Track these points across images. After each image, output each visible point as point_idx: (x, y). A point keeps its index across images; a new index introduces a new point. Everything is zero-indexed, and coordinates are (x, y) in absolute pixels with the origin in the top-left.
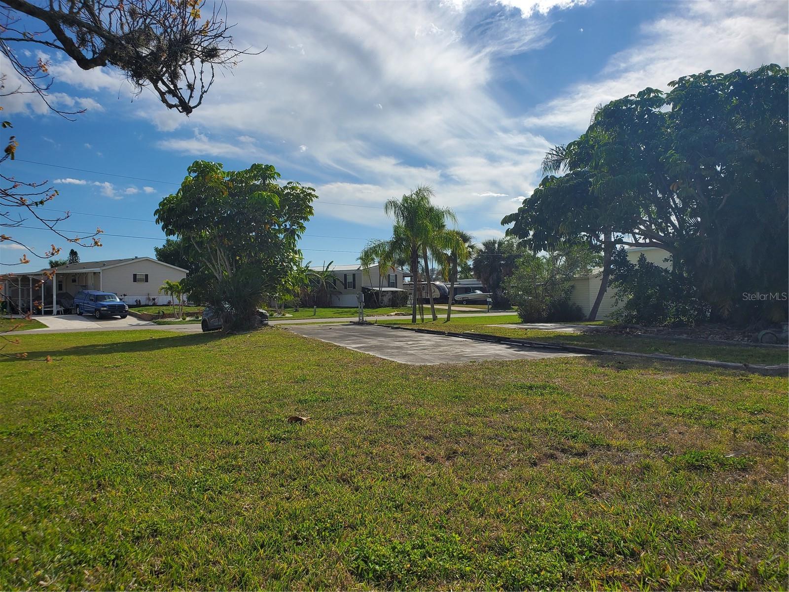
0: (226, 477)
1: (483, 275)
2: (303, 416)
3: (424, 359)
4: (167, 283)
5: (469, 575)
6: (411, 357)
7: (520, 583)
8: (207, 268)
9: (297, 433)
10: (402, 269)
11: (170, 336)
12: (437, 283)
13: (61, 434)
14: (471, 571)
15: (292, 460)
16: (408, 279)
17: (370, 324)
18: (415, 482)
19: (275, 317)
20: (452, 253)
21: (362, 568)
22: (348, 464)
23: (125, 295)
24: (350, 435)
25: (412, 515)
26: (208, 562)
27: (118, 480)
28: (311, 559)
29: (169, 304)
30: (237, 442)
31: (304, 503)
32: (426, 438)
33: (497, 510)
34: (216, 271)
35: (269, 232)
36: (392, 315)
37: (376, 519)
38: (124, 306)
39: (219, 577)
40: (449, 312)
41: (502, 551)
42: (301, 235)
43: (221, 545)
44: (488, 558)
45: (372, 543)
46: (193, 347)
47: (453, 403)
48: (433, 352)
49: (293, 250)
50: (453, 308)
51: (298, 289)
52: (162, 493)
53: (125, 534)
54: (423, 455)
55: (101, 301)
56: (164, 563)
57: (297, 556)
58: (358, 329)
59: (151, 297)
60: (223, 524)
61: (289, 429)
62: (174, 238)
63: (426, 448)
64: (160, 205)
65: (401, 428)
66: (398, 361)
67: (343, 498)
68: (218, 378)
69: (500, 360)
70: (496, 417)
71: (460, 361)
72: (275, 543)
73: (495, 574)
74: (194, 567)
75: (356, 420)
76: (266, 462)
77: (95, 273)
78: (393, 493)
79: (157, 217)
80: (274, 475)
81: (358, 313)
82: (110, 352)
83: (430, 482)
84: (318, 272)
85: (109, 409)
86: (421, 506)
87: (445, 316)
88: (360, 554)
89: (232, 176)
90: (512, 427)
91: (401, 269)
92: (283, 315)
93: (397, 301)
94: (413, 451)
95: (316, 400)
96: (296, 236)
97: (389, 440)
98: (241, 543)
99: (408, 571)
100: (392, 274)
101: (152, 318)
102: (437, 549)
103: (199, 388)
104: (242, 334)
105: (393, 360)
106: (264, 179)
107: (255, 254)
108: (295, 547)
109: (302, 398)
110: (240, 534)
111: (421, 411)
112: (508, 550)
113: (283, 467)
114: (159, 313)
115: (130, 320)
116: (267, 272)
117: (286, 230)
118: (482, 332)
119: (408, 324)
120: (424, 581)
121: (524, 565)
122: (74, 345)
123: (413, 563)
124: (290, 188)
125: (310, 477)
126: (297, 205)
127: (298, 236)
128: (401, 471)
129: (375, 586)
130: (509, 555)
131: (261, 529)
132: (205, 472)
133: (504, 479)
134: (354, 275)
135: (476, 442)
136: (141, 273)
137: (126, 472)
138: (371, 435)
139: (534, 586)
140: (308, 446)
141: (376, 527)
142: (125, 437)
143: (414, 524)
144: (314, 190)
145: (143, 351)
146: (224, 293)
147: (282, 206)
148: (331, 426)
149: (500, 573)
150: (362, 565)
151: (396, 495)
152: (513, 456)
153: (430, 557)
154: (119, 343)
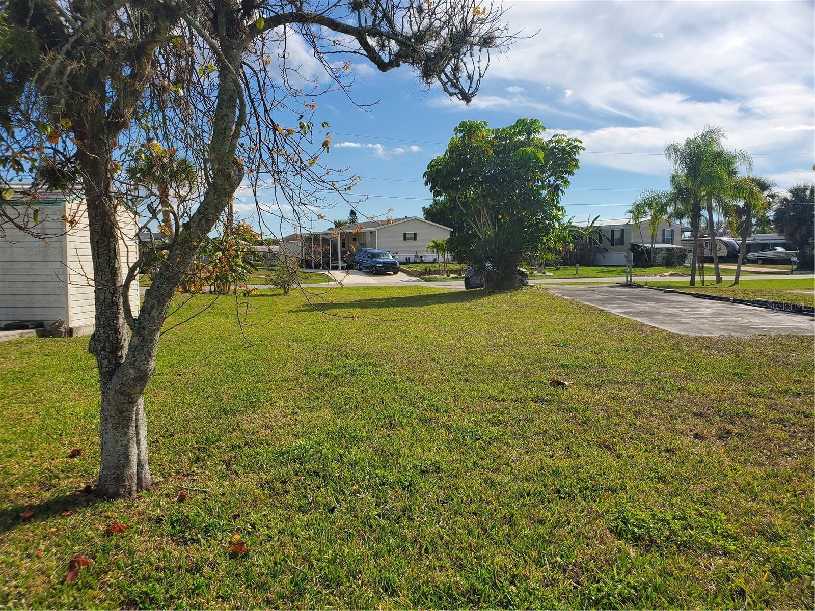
0: (495, 431)
1: (787, 229)
2: (565, 380)
3: (701, 329)
4: (434, 242)
5: (733, 554)
6: (686, 327)
7: (791, 571)
8: (471, 228)
9: (559, 397)
10: (681, 223)
11: (437, 293)
12: (725, 239)
13: (357, 378)
14: (735, 550)
15: (554, 422)
16: (687, 234)
17: (639, 286)
18: (680, 457)
19: (535, 276)
20: (746, 205)
21: (621, 529)
22: (611, 431)
23: (396, 253)
24: (613, 404)
25: (675, 488)
26: (482, 500)
27: (405, 421)
28: (573, 513)
29: (434, 262)
30: (502, 399)
31: (567, 462)
32: (695, 415)
33: (773, 496)
34: (479, 231)
35: (532, 189)
36: (665, 276)
37: (637, 487)
38: (396, 263)
39: (492, 514)
40: (738, 273)
41: (775, 538)
42: (565, 190)
43: (492, 488)
44: (756, 541)
45: (632, 507)
46: (458, 305)
47: (731, 380)
48: (713, 321)
49: (556, 206)
50: (743, 268)
51: (560, 247)
52: (441, 438)
53: (415, 467)
54: (691, 431)
55: (377, 258)
56: (447, 495)
57: (561, 508)
58: (625, 292)
59: (419, 255)
60: (493, 471)
61: (552, 392)
62: (440, 198)
63: (695, 425)
64: (428, 167)
65: (668, 402)
66: (670, 330)
67: (604, 463)
68: (482, 336)
69: (799, 335)
70: (784, 400)
71: (747, 333)
72: (540, 494)
73: (763, 558)
74: (471, 503)
75: (620, 390)
76: (531, 421)
77: (371, 232)
78: (656, 465)
79: (425, 179)
80: (537, 434)
81: (625, 272)
82: (387, 307)
83: (697, 460)
84: (582, 228)
85: (392, 359)
86: (685, 480)
87: (733, 278)
88: (619, 516)
89: (496, 134)
90: (803, 412)
91: (679, 223)
92: (544, 273)
93: (672, 260)
94: (680, 427)
95: (578, 366)
96: (560, 192)
97: (655, 413)
98: (510, 489)
99: (668, 538)
100: (668, 229)
101: (421, 275)
102: (699, 524)
103: (465, 345)
104: (503, 293)
105: (664, 328)
106: (529, 134)
107: (518, 213)
108: (558, 500)
109: (564, 362)
110: (509, 481)
111: (692, 387)
112: (782, 538)
113: (546, 427)
114: (426, 270)
115: (401, 276)
116: (528, 230)
117: (550, 186)
118: (779, 300)
119: (685, 287)
120: (684, 551)
121: (797, 555)
122: (357, 299)
123: (673, 532)
124: (555, 142)
125: (572, 439)
126: (562, 159)
127: (562, 191)
128: (666, 444)
129: (633, 546)
130: (782, 543)
131: (527, 480)
132: (476, 423)
133: (786, 466)
134: (622, 231)
135: (756, 424)
136: (410, 232)
137: (410, 415)
138: (635, 406)
139: (806, 576)
140: (571, 410)
141: (637, 494)
142: (408, 385)
143: (677, 496)
144: (581, 142)
145: (414, 306)
146: (487, 252)
147: (547, 161)
148: (593, 393)
149: (769, 558)
150: (621, 525)
151: (659, 467)
152: (800, 444)
153: (692, 529)
154: (394, 298)
